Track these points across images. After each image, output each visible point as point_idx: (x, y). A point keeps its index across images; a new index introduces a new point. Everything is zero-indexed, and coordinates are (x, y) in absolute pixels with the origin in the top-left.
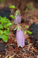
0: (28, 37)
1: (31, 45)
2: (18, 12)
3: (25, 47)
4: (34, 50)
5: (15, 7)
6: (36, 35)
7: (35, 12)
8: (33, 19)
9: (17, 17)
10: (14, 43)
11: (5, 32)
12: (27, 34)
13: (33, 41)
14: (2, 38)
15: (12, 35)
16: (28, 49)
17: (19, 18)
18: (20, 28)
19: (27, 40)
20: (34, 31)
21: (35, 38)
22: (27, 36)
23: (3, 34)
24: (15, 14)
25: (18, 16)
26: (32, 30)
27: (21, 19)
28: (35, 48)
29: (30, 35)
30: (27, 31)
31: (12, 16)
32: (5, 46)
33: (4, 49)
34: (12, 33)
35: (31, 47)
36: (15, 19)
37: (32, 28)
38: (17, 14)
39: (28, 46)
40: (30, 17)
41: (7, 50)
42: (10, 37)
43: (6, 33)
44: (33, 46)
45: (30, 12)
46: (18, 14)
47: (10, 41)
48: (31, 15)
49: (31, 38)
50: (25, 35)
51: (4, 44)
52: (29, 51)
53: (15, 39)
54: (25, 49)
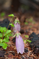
0: (28, 45)
1: (31, 52)
2: (17, 20)
3: (25, 54)
4: (34, 57)
5: (14, 16)
6: (36, 43)
7: (34, 24)
8: (32, 30)
9: (16, 25)
10: (13, 50)
11: (4, 40)
12: (26, 43)
13: (33, 48)
14: (2, 46)
15: (11, 44)
16: (28, 56)
17: (19, 26)
18: (19, 34)
19: (27, 48)
20: (34, 39)
21: (35, 45)
22: (26, 44)
23: (2, 42)
24: (15, 22)
25: (18, 24)
26: (32, 39)
27: (20, 28)
28: (35, 55)
29: (30, 43)
30: (26, 40)
31: (11, 24)
32: (4, 53)
33: (3, 54)
34: (12, 42)
35: (31, 54)
36: (14, 27)
37: (32, 37)
38: (16, 23)
39: (28, 54)
40: (30, 29)
41: (7, 56)
42: (9, 45)
43: (6, 40)
44: (32, 53)
45: (30, 24)
46: (18, 22)
47: (10, 49)
48: (31, 27)
49: (31, 46)
50: (25, 43)
51: (3, 51)
52: (29, 58)
53: (14, 47)
54: (24, 56)
